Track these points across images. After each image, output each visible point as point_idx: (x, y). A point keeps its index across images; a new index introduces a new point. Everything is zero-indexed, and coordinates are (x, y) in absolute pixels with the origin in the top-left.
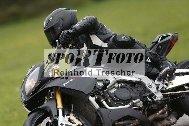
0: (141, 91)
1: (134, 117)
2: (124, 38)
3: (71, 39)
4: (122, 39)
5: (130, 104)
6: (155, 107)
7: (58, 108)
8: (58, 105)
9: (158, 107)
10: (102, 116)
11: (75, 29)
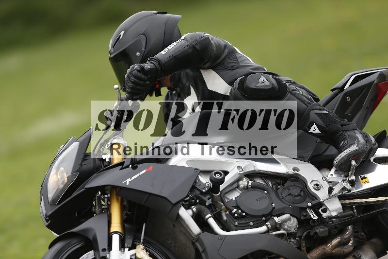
0: (295, 196)
1: (276, 252)
2: (263, 82)
3: (148, 82)
4: (258, 85)
5: (267, 225)
6: (324, 231)
7: (112, 231)
8: (112, 225)
9: (329, 231)
10: (204, 250)
11: (158, 61)
